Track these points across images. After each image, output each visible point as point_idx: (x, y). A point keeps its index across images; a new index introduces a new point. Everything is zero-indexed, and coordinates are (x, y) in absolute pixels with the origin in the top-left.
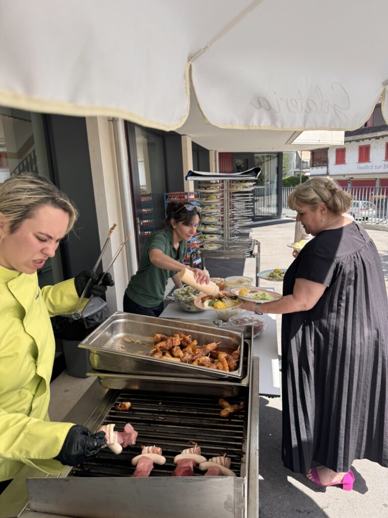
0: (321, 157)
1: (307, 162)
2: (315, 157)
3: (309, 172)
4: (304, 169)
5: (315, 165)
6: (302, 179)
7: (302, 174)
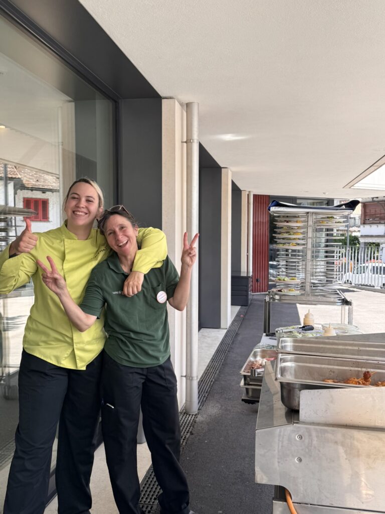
0: (375, 211)
1: (355, 218)
2: (368, 211)
3: (359, 231)
4: (352, 227)
5: (367, 222)
6: (350, 240)
7: (350, 233)
